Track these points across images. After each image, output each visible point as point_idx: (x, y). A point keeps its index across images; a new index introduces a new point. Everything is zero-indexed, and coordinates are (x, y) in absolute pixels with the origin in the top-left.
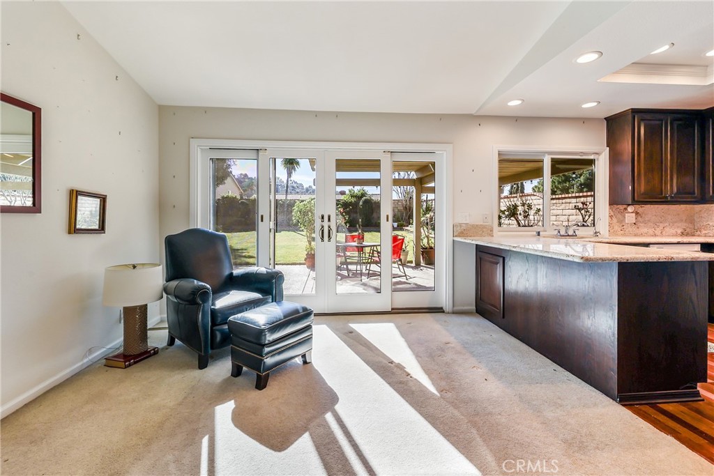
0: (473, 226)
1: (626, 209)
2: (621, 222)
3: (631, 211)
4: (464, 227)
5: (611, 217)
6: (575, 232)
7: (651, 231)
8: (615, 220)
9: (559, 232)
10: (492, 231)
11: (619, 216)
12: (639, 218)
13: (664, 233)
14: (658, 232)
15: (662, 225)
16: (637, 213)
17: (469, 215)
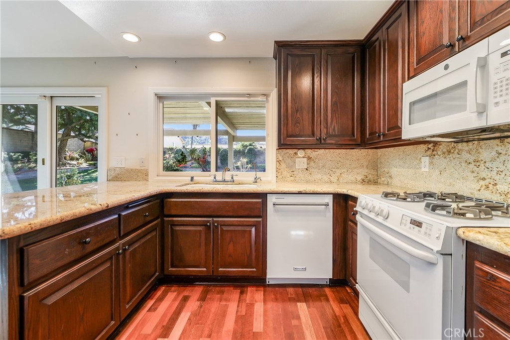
0: (127, 170)
1: (296, 154)
2: (291, 168)
3: (302, 156)
4: (118, 171)
5: (279, 162)
6: (232, 178)
7: (326, 178)
8: (283, 165)
9: (215, 178)
10: (147, 175)
11: (289, 161)
12: (312, 164)
13: (341, 179)
14: (334, 178)
15: (338, 172)
16: (309, 158)
17: (125, 159)
